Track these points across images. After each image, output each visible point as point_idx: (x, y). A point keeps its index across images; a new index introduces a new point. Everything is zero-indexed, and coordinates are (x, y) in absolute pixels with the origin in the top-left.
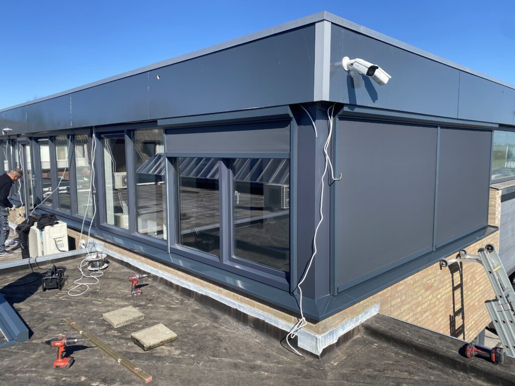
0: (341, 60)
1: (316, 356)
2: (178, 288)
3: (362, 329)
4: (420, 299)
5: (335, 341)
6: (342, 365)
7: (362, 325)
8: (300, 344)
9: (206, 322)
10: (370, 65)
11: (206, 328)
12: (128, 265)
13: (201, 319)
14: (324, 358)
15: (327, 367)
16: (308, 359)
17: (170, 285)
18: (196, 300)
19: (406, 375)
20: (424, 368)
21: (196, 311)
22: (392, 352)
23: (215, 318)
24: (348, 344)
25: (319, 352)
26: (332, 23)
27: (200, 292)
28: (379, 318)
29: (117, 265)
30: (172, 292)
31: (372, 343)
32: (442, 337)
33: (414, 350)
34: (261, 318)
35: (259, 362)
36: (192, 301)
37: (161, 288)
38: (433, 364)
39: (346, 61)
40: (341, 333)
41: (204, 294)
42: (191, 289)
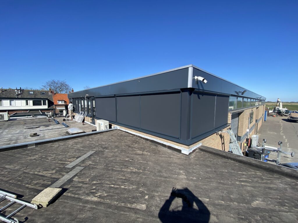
0: (195, 77)
1: (187, 155)
2: (144, 138)
3: (198, 149)
4: (211, 142)
5: (192, 151)
6: (194, 157)
7: (198, 148)
8: (182, 152)
9: (154, 147)
10: (203, 78)
11: (155, 148)
12: (128, 133)
13: (153, 146)
14: (190, 155)
15: (190, 157)
16: (185, 156)
17: (142, 138)
18: (150, 141)
19: (212, 160)
20: (217, 158)
21: (151, 144)
22: (207, 155)
23: (157, 146)
24: (195, 152)
25: (188, 154)
26: (193, 68)
27: (151, 139)
28: (202, 146)
29: (124, 133)
30: (142, 139)
31: (201, 152)
32: (220, 151)
33: (213, 154)
34: (170, 145)
35: (172, 156)
36: (148, 142)
37: (139, 138)
38: (218, 157)
39: (196, 77)
40: (193, 149)
41: (152, 140)
42: (148, 138)
